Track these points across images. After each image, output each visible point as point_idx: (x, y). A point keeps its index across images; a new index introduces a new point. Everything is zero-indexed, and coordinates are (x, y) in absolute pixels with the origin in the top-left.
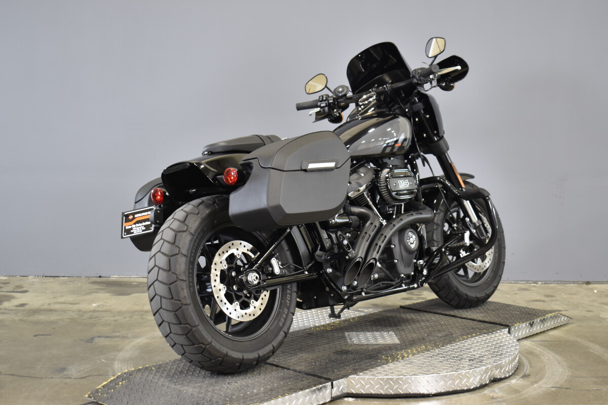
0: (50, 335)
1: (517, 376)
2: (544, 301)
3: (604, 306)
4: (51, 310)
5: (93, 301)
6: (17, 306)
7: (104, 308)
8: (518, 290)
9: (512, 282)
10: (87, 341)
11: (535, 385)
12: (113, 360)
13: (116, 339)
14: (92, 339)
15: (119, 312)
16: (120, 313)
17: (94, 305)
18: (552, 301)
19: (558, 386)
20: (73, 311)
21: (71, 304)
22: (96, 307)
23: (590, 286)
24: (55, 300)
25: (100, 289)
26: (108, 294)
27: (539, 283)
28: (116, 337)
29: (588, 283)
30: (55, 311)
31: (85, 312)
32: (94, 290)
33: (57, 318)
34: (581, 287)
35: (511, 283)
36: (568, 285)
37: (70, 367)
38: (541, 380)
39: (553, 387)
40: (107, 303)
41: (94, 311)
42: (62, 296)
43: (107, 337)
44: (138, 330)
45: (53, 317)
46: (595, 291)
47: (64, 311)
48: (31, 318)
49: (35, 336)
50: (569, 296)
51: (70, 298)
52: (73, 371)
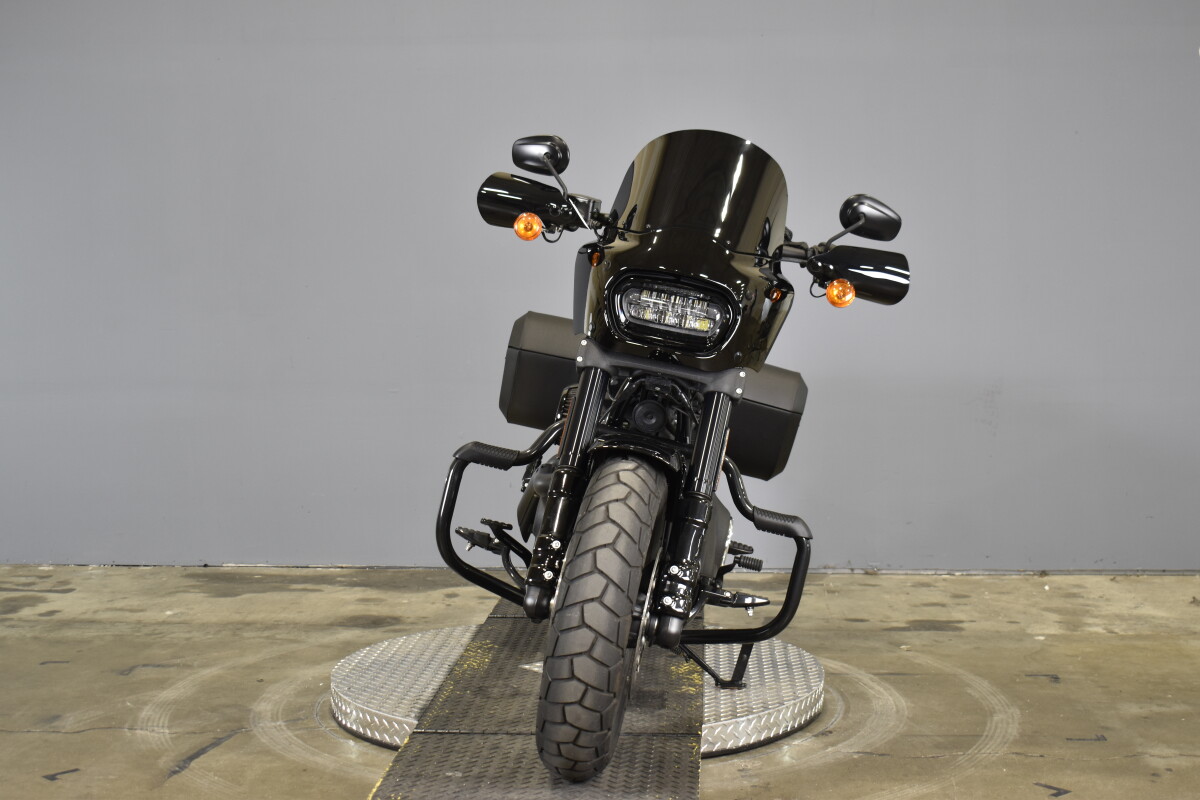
0: (68, 662)
1: (808, 734)
2: (943, 605)
3: (1044, 613)
4: (92, 622)
5: (169, 607)
6: (41, 615)
7: (183, 618)
8: (913, 586)
9: (909, 572)
10: (122, 673)
11: (830, 749)
12: (145, 703)
13: (172, 669)
14: (131, 669)
15: (203, 624)
16: (204, 627)
17: (169, 613)
18: (959, 604)
19: (868, 750)
20: (127, 623)
21: (131, 611)
22: (170, 616)
23: (1046, 579)
24: (109, 605)
25: (194, 587)
26: (202, 594)
27: (957, 574)
28: (173, 666)
29: (1044, 573)
30: (99, 622)
31: (145, 625)
32: (181, 589)
33: (95, 634)
34: (1027, 580)
35: (906, 574)
36: (1007, 577)
37: (68, 715)
38: (844, 741)
39: (858, 753)
40: (192, 609)
41: (164, 623)
42: (125, 598)
43: (159, 666)
44: (216, 654)
45: (90, 633)
46: (1047, 588)
47: (113, 623)
48: (54, 635)
49: (43, 664)
50: (996, 596)
51: (134, 602)
52: (69, 722)
